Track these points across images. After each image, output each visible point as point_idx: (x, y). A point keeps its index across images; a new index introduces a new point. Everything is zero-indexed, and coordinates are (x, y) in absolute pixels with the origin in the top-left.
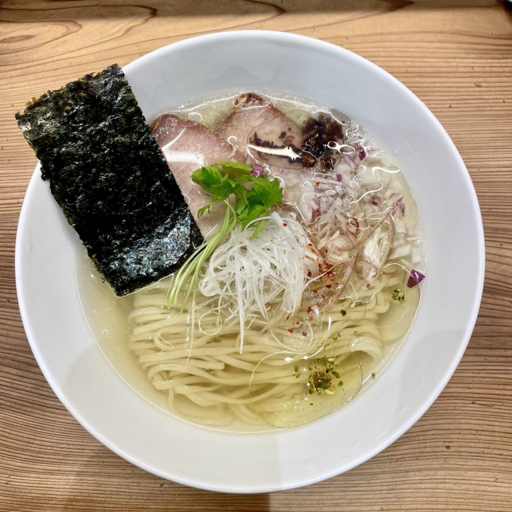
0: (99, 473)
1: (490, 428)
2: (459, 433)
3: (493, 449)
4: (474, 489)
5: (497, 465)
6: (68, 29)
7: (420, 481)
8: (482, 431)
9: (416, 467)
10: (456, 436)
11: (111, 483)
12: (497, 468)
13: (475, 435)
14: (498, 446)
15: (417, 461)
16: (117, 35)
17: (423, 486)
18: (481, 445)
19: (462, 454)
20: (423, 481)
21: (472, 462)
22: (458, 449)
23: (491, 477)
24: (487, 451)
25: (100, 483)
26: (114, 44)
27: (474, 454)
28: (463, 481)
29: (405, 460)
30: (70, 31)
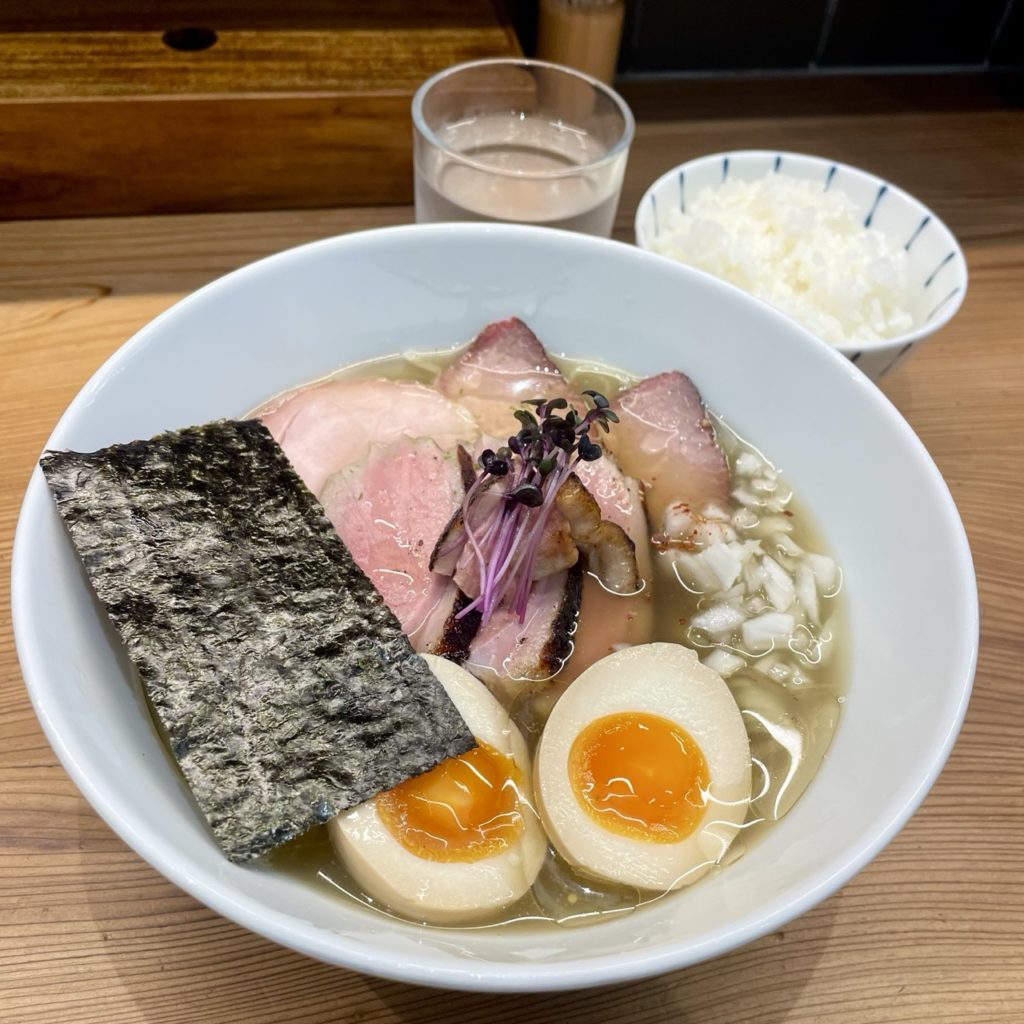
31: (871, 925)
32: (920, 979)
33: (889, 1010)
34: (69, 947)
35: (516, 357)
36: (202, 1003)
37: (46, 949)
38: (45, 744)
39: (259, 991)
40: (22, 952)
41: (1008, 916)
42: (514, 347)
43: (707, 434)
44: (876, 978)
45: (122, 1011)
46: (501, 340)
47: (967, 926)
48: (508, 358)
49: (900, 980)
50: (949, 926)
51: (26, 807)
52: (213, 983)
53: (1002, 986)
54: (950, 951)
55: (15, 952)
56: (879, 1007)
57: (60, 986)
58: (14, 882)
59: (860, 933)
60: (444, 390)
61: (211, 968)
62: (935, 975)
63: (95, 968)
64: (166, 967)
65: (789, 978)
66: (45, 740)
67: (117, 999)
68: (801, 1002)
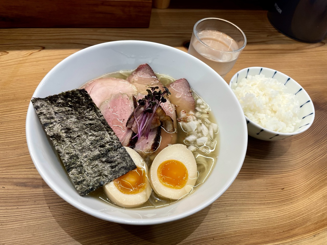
31: (221, 202)
32: (230, 213)
33: (224, 220)
34: (41, 210)
35: (147, 73)
36: (73, 222)
37: (35, 211)
38: (33, 163)
39: (86, 219)
40: (30, 211)
41: (250, 200)
42: (146, 71)
43: (190, 94)
44: (221, 214)
45: (54, 224)
46: (143, 69)
47: (241, 202)
48: (145, 73)
49: (227, 214)
50: (237, 202)
51: (29, 178)
52: (75, 218)
53: (248, 215)
54: (237, 207)
55: (28, 211)
56: (222, 220)
57: (39, 219)
58: (27, 195)
59: (219, 204)
60: (129, 81)
61: (74, 214)
62: (234, 213)
63: (47, 215)
64: (64, 214)
65: (203, 214)
66: (32, 162)
67: (53, 221)
68: (205, 219)
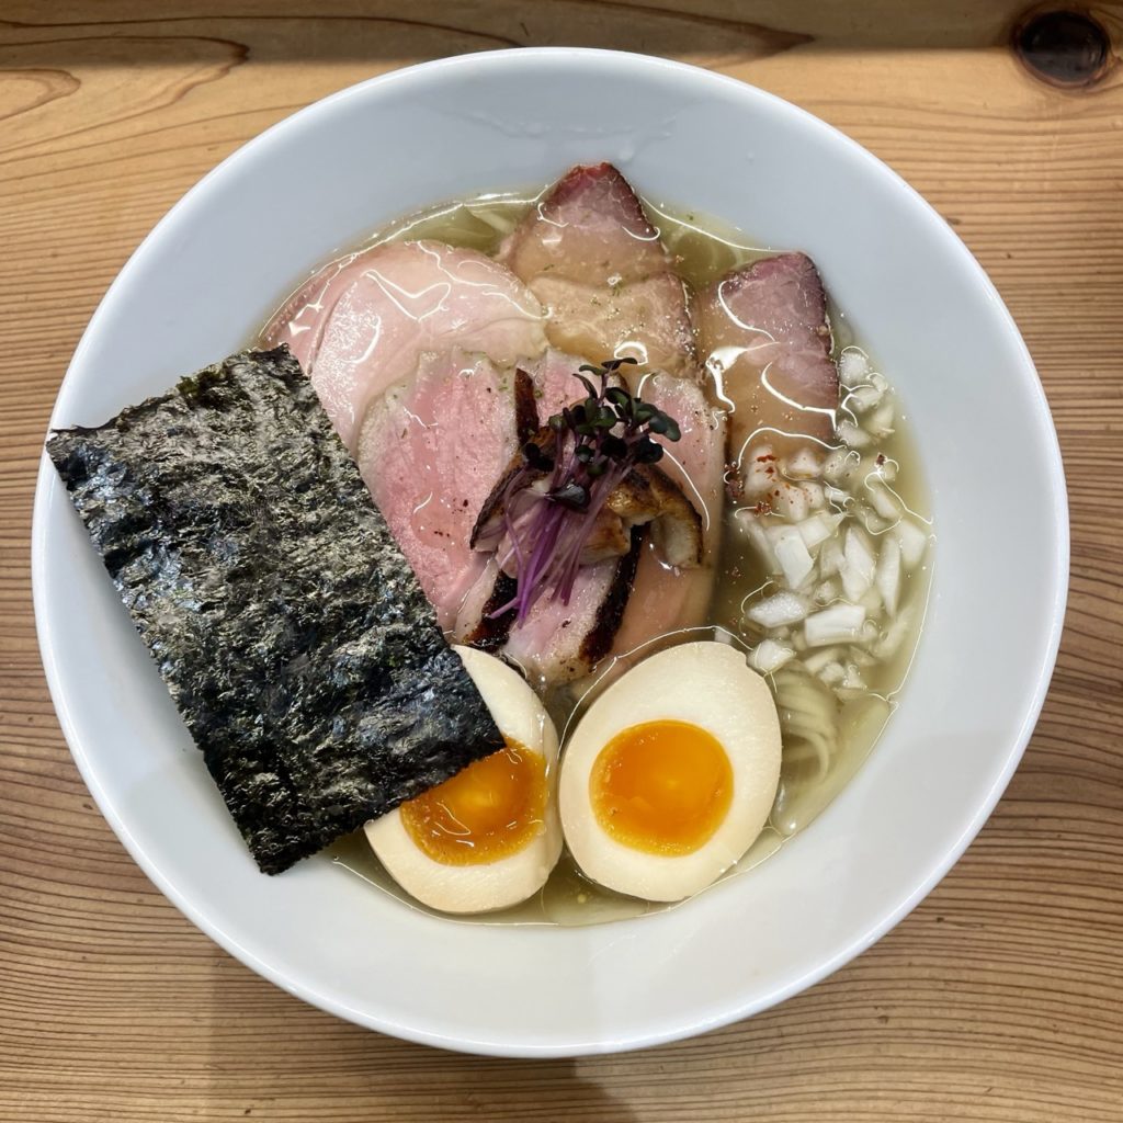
0: (105, 1085)
1: (974, 976)
2: (909, 988)
3: (983, 1021)
4: (941, 1113)
5: (991, 1056)
6: (51, 90)
7: (822, 1096)
8: (957, 981)
9: (814, 1064)
10: (901, 994)
11: (132, 1109)
12: (991, 1065)
13: (942, 990)
14: (993, 1016)
15: (816, 1051)
16: (159, 103)
17: (828, 1106)
18: (955, 1014)
19: (916, 1033)
20: (829, 1095)
21: (935, 1051)
22: (905, 1023)
23: (977, 1086)
24: (967, 1026)
25: (108, 1107)
26: (152, 122)
27: (939, 1034)
28: (916, 1095)
29: (790, 1049)
30: (55, 92)
31: (979, 1024)
32: (1010, 1083)
49: (991, 1081)
50: (1059, 1037)
54: (1049, 1062)
56: (960, 1103)
62: (1025, 1082)
65: (881, 1061)
